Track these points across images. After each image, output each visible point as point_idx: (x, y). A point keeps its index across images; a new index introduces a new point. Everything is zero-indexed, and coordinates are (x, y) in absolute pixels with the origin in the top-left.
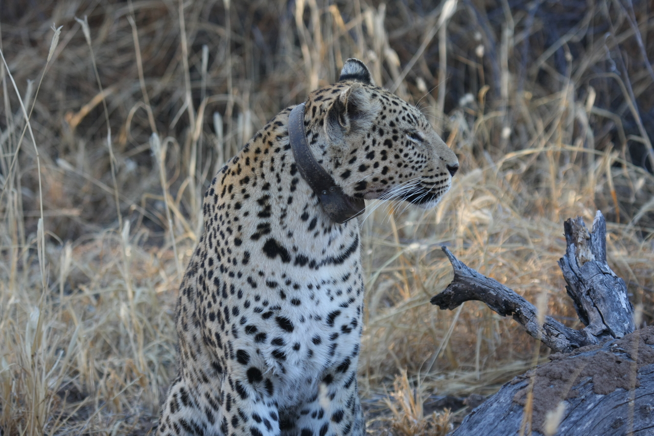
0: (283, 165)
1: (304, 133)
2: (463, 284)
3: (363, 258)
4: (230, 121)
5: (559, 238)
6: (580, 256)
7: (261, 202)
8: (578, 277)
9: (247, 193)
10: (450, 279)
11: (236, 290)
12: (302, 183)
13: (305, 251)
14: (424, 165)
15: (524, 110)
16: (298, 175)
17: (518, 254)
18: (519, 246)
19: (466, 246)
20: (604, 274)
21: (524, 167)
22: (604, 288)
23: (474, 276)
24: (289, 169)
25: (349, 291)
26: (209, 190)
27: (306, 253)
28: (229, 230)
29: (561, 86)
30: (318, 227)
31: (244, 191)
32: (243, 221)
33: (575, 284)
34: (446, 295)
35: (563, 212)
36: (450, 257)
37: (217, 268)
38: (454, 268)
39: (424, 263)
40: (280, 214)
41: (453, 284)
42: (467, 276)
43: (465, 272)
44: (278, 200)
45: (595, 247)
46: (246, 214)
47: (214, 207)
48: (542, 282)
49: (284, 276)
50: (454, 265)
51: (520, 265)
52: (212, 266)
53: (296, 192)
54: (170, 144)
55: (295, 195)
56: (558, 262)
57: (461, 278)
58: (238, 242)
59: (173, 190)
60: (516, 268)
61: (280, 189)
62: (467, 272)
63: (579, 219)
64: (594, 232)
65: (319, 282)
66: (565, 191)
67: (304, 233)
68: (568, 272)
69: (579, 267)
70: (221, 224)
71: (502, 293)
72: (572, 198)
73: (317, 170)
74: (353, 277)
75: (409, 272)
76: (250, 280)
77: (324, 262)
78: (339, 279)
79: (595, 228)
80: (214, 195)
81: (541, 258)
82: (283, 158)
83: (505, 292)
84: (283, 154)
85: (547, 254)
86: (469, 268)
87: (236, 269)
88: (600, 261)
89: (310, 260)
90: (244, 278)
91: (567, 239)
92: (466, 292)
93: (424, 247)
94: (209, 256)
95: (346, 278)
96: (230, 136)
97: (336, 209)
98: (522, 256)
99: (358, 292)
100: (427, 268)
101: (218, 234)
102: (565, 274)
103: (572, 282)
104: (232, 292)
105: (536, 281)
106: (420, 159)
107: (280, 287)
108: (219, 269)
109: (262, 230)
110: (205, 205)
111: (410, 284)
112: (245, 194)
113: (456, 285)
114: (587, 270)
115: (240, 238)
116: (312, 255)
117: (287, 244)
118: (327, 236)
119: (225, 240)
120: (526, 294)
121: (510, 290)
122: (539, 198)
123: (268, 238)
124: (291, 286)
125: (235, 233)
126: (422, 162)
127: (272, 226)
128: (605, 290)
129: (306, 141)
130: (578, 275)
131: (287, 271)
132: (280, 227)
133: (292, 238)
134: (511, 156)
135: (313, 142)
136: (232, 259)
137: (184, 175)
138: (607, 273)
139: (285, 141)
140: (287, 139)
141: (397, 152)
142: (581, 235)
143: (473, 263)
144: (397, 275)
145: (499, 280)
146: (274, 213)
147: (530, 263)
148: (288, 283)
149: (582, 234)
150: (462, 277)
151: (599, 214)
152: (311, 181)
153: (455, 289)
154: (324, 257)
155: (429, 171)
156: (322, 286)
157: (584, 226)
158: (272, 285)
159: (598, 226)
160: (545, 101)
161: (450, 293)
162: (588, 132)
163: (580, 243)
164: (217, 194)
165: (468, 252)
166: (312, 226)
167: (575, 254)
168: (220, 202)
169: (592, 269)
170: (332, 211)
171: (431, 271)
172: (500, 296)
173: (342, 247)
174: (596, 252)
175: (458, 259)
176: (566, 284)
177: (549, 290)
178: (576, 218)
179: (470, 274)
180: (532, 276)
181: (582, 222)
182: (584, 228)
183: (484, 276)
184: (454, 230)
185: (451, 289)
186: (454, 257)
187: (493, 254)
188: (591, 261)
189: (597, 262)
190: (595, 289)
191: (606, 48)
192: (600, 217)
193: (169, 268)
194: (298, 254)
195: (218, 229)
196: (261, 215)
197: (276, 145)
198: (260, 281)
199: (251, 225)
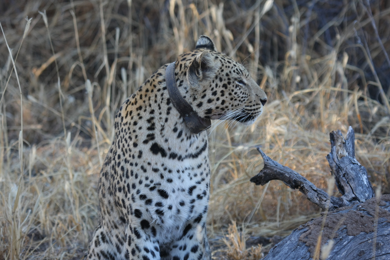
0: (162, 99)
2: (269, 170)
3: (210, 155)
4: (131, 73)
5: (327, 143)
6: (339, 153)
7: (149, 121)
8: (338, 166)
9: (141, 116)
10: (262, 167)
11: (134, 174)
12: (173, 110)
13: (175, 150)
14: (246, 99)
15: (306, 66)
16: (171, 105)
17: (302, 152)
18: (303, 148)
19: (271, 147)
20: (354, 164)
21: (308, 101)
22: (354, 172)
23: (276, 165)
24: (166, 101)
25: (202, 174)
26: (118, 114)
27: (176, 152)
28: (130, 138)
29: (328, 52)
30: (183, 136)
31: (139, 114)
32: (138, 132)
33: (336, 170)
34: (259, 177)
35: (329, 127)
36: (261, 154)
37: (123, 160)
38: (264, 161)
39: (246, 157)
40: (160, 128)
41: (264, 170)
42: (272, 165)
43: (271, 163)
44: (159, 120)
45: (348, 148)
46: (140, 128)
47: (121, 124)
48: (317, 169)
49: (163, 165)
50: (264, 159)
51: (303, 158)
52: (120, 159)
53: (170, 115)
54: (95, 87)
55: (169, 117)
56: (326, 157)
57: (268, 167)
58: (135, 145)
59: (97, 113)
60: (301, 160)
61: (160, 114)
64: (347, 139)
65: (183, 169)
66: (330, 115)
67: (175, 140)
68: (332, 163)
69: (338, 160)
70: (125, 134)
71: (292, 176)
72: (335, 119)
73: (182, 102)
74: (204, 166)
75: (237, 163)
76: (142, 167)
77: (186, 157)
78: (195, 167)
79: (348, 137)
80: (121, 117)
81: (316, 154)
82: (162, 95)
83: (295, 175)
84: (162, 92)
85: (320, 152)
86: (273, 161)
87: (134, 161)
88: (351, 156)
89: (178, 155)
90: (139, 166)
91: (331, 143)
92: (272, 175)
93: (246, 148)
94: (118, 153)
95: (199, 166)
96: (131, 82)
97: (194, 125)
98: (305, 153)
99: (207, 175)
100: (248, 161)
101: (123, 140)
102: (330, 164)
103: (334, 169)
104: (132, 175)
105: (313, 168)
106: (244, 96)
107: (160, 172)
108: (124, 161)
109: (150, 138)
110: (116, 123)
111: (238, 170)
112: (139, 116)
113: (266, 171)
114: (343, 162)
115: (137, 142)
116: (179, 153)
117: (165, 146)
118: (189, 141)
119: (127, 143)
120: (307, 176)
121: (298, 173)
122: (314, 118)
123: (153, 143)
124: (167, 171)
125: (134, 139)
126: (245, 97)
127: (156, 136)
128: (354, 174)
129: (176, 85)
131: (165, 162)
132: (160, 136)
133: (167, 143)
134: (296, 93)
135: (180, 85)
136: (132, 155)
137: (103, 105)
139: (163, 85)
140: (165, 84)
141: (230, 91)
143: (275, 158)
144: (230, 165)
145: (291, 168)
146: (157, 128)
147: (310, 157)
148: (165, 169)
149: (340, 140)
151: (350, 128)
152: (179, 109)
153: (265, 173)
154: (187, 154)
155: (249, 102)
156: (185, 171)
157: (342, 135)
158: (156, 170)
159: (350, 136)
160: (318, 61)
161: (262, 175)
162: (344, 79)
163: (339, 145)
164: (123, 116)
165: (272, 151)
166: (180, 135)
167: (336, 152)
168: (125, 121)
169: (346, 161)
170: (192, 126)
171: (250, 162)
172: (291, 177)
173: (197, 148)
174: (349, 151)
175: (267, 155)
176: (331, 170)
177: (321, 173)
178: (337, 131)
179: (274, 164)
180: (310, 166)
181: (340, 133)
182: (341, 137)
183: (282, 165)
184: (264, 138)
185: (262, 173)
186: (264, 154)
187: (287, 152)
188: (346, 156)
189: (349, 157)
190: (348, 173)
191: (355, 29)
192: (351, 130)
193: (94, 160)
194: (171, 152)
195: (124, 137)
196: (149, 129)
197: (158, 87)
198: (148, 168)
199: (143, 135)
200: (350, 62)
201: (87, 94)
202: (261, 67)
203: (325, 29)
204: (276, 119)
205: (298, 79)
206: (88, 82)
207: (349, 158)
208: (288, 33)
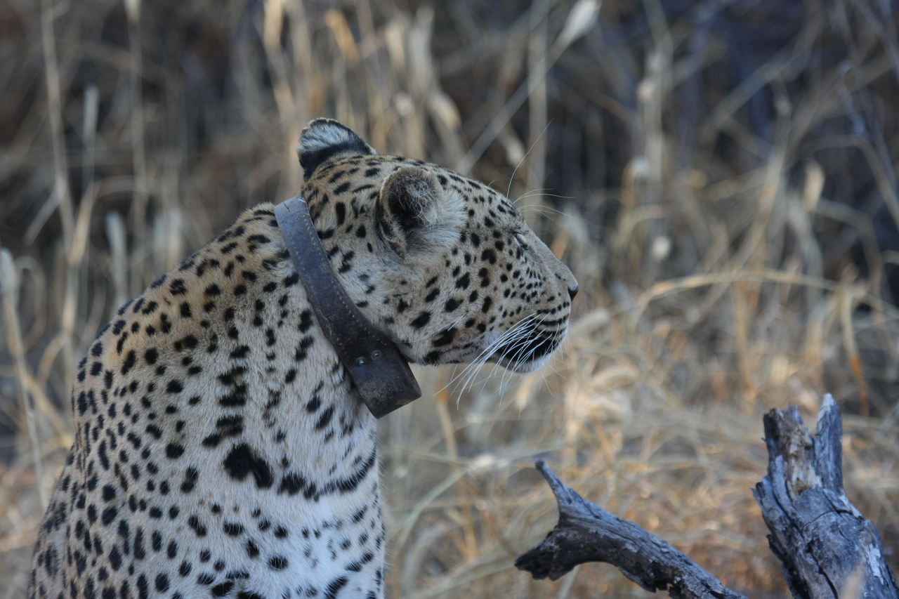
0: (284, 314)
1: (324, 253)
2: (576, 532)
5: (754, 446)
6: (794, 478)
7: (226, 379)
8: (789, 518)
9: (194, 364)
10: (552, 522)
11: (165, 543)
12: (319, 347)
13: (303, 466)
14: (539, 291)
15: (690, 207)
16: (314, 331)
17: (678, 475)
18: (680, 461)
19: (581, 460)
20: (839, 512)
21: (694, 315)
22: (839, 539)
23: (597, 517)
24: (297, 321)
25: (364, 539)
27: (304, 471)
28: (155, 432)
29: (760, 162)
30: (335, 424)
31: (187, 361)
32: (185, 411)
33: (784, 532)
34: (544, 552)
35: (761, 397)
36: (550, 482)
37: (122, 503)
38: (559, 502)
39: (504, 492)
40: (265, 399)
41: (558, 532)
42: (582, 517)
43: (579, 510)
44: (264, 375)
45: (821, 462)
46: (194, 401)
48: (724, 527)
49: (257, 513)
50: (558, 497)
51: (683, 496)
52: (112, 501)
53: (307, 361)
54: (26, 273)
55: (302, 367)
56: (752, 489)
57: (572, 521)
58: (174, 451)
59: (33, 356)
60: (674, 501)
61: (271, 357)
62: (583, 510)
63: (791, 410)
64: (819, 435)
65: (319, 525)
66: (766, 358)
67: (307, 434)
68: (771, 509)
69: (791, 500)
71: (648, 549)
72: (781, 370)
73: (355, 320)
74: (371, 515)
75: (474, 510)
76: (194, 522)
77: (331, 488)
78: (347, 518)
79: (820, 427)
80: (102, 373)
81: (722, 482)
82: (283, 301)
83: (654, 546)
84: (283, 294)
85: (733, 476)
86: (586, 502)
87: (165, 503)
88: (830, 488)
90: (183, 519)
91: (769, 447)
92: (582, 546)
93: (503, 463)
95: (358, 517)
96: (139, 257)
97: (383, 390)
98: (687, 479)
99: (378, 541)
100: (509, 503)
102: (765, 514)
103: (779, 528)
104: (157, 544)
105: (713, 526)
106: (533, 280)
107: (248, 535)
109: (227, 428)
111: (478, 529)
112: (190, 366)
113: (563, 534)
114: (806, 506)
115: (180, 442)
116: (313, 475)
117: (271, 453)
118: (347, 439)
119: (141, 449)
121: (664, 542)
122: (717, 371)
123: (237, 444)
124: (271, 531)
125: (168, 435)
126: (536, 284)
127: (247, 423)
128: (841, 543)
129: (330, 267)
130: (790, 515)
131: (264, 505)
132: (262, 423)
133: (283, 444)
134: (659, 290)
135: (345, 268)
136: (157, 483)
137: (54, 329)
138: (845, 511)
139: (283, 270)
140: (287, 266)
141: (504, 270)
142: (795, 439)
143: (594, 494)
144: (454, 516)
145: (643, 523)
146: (255, 399)
147: (702, 492)
148: (264, 526)
149: (797, 437)
150: (573, 518)
151: (829, 400)
152: (340, 341)
153: (560, 541)
155: (549, 300)
156: (322, 532)
157: (801, 422)
158: (233, 530)
159: (827, 424)
160: (726, 190)
161: (551, 548)
162: (809, 247)
163: (793, 455)
164: (109, 370)
165: (586, 473)
166: (324, 421)
167: (785, 475)
169: (816, 504)
170: (376, 394)
171: (516, 507)
172: (645, 554)
173: (358, 460)
174: (824, 471)
175: (567, 486)
176: (769, 532)
177: (737, 542)
178: (786, 408)
179: (588, 513)
180: (705, 517)
181: (796, 415)
182: (800, 427)
183: (615, 516)
184: (558, 431)
185: (554, 540)
186: (559, 482)
187: (631, 476)
188: (814, 488)
189: (826, 491)
190: (822, 540)
191: (844, 92)
192: (831, 407)
193: (26, 503)
194: (288, 472)
196: (225, 402)
197: (264, 278)
198: (213, 524)
199: (204, 420)
200: (829, 193)
202: (550, 210)
203: (748, 90)
204: (597, 369)
205: (661, 248)
206: (5, 258)
207: (824, 493)
208: (633, 103)
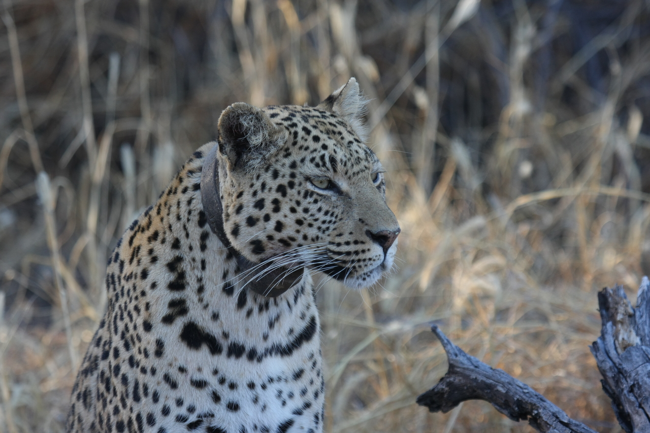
0: (190, 213)
2: (461, 378)
4: (145, 160)
5: (591, 315)
6: (620, 338)
7: (172, 266)
8: (617, 367)
9: (154, 254)
10: (443, 371)
11: (151, 391)
12: (212, 239)
13: (239, 336)
14: (332, 226)
15: (544, 140)
16: (207, 227)
17: (536, 336)
18: (537, 326)
19: (465, 325)
21: (548, 219)
23: (476, 367)
24: (197, 219)
25: (304, 392)
26: (114, 255)
27: (240, 340)
28: (137, 309)
29: (595, 107)
30: (250, 303)
31: (151, 251)
32: (150, 295)
33: (613, 378)
34: (438, 393)
35: (597, 279)
36: (442, 341)
37: (124, 361)
38: (448, 356)
39: (408, 349)
41: (448, 378)
42: (465, 366)
43: (463, 362)
44: (192, 264)
45: (640, 326)
46: (154, 286)
47: (119, 278)
48: (569, 374)
49: (216, 372)
50: (448, 352)
51: (539, 352)
52: (119, 359)
53: (208, 252)
54: (61, 189)
55: (207, 256)
56: (590, 347)
57: (458, 370)
58: (148, 327)
59: (66, 251)
60: (533, 354)
61: (191, 248)
62: (466, 362)
63: (618, 289)
64: (638, 307)
65: (264, 380)
66: (600, 250)
67: (233, 313)
68: (603, 361)
69: (618, 354)
70: (128, 301)
71: (513, 390)
72: (610, 260)
74: (309, 375)
75: (386, 362)
76: (167, 378)
77: (269, 352)
78: (290, 375)
79: (640, 301)
80: (119, 261)
81: (568, 341)
82: (190, 202)
83: (518, 388)
84: (190, 196)
85: (576, 337)
86: (468, 356)
87: (148, 364)
88: (647, 345)
89: (247, 349)
90: (160, 375)
91: (602, 315)
92: (465, 388)
93: (408, 327)
94: (114, 345)
95: (298, 375)
96: (144, 178)
98: (542, 339)
99: (316, 394)
100: (412, 357)
101: (125, 315)
102: (599, 364)
103: (610, 374)
104: (146, 394)
105: (561, 373)
106: (328, 218)
107: (212, 387)
108: (127, 362)
109: (176, 310)
110: (108, 276)
111: (389, 377)
112: (152, 256)
113: (452, 379)
114: (629, 359)
115: (149, 320)
117: (214, 329)
119: (133, 322)
120: (549, 390)
121: (525, 385)
122: (564, 260)
123: (186, 322)
124: (226, 385)
125: (143, 313)
127: (189, 304)
130: (617, 365)
131: (219, 366)
132: (200, 306)
133: (219, 321)
134: (523, 201)
136: (142, 349)
137: (80, 230)
139: (196, 179)
140: (199, 177)
141: (294, 205)
142: (621, 310)
143: (474, 350)
144: (372, 366)
145: (510, 372)
146: (190, 284)
147: (553, 349)
148: (222, 381)
149: (622, 308)
150: (459, 367)
151: (646, 281)
153: (449, 384)
155: (337, 235)
156: (268, 385)
157: (625, 298)
158: (200, 384)
159: (644, 298)
160: (570, 128)
161: (443, 389)
163: (619, 321)
164: (122, 259)
165: (468, 335)
166: (242, 301)
167: (613, 336)
168: (127, 269)
169: (637, 357)
171: (417, 360)
172: (511, 394)
173: (291, 331)
174: (642, 333)
175: (454, 344)
176: (602, 378)
177: (578, 385)
178: (614, 287)
179: (470, 364)
180: (555, 367)
181: (622, 292)
182: (625, 301)
183: (490, 366)
184: (448, 304)
185: (445, 384)
186: (448, 341)
187: (501, 337)
188: (635, 345)
189: (644, 347)
190: (641, 383)
192: (648, 287)
193: (60, 357)
194: (230, 341)
195: (126, 307)
196: (172, 287)
198: (180, 378)
199: (160, 301)
200: (646, 129)
201: (41, 207)
202: (442, 139)
203: (587, 53)
204: (476, 258)
205: (526, 169)
206: (43, 179)
207: (642, 349)
